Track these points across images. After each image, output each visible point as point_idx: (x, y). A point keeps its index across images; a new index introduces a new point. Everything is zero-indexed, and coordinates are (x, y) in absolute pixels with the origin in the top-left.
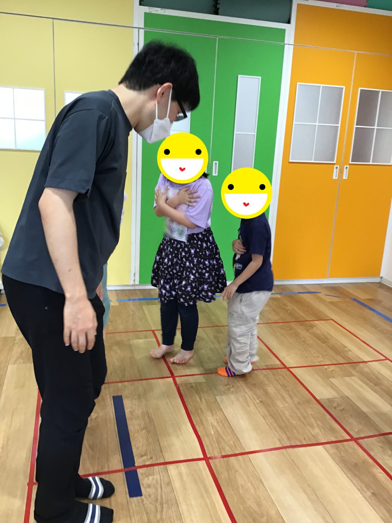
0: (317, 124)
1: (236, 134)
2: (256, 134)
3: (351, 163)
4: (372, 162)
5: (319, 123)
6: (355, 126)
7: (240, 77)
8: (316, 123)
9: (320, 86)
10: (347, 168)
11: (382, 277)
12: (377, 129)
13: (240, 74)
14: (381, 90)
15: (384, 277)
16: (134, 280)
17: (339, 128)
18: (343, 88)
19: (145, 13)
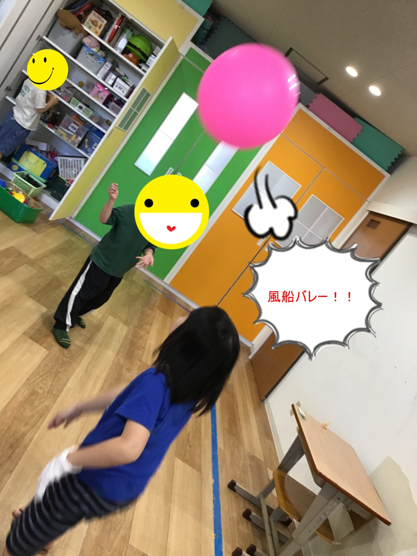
9: (284, 174)
11: (253, 345)
12: (310, 232)
14: (328, 207)
15: (254, 345)
18: (299, 186)
19: (191, 49)
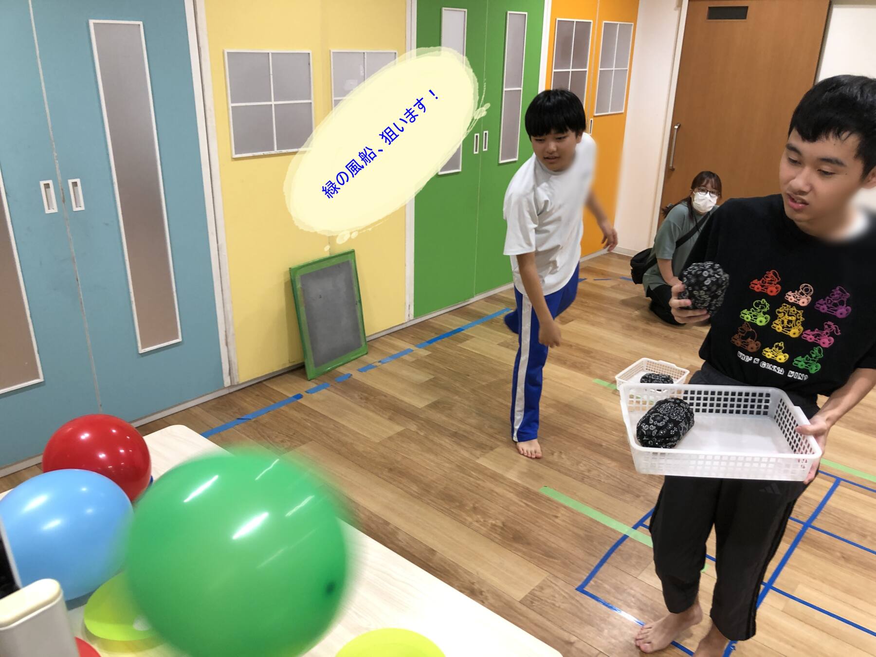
0: (571, 70)
1: (505, 91)
2: (522, 89)
3: (596, 115)
4: (611, 111)
5: (572, 69)
6: (600, 69)
7: (510, 14)
8: (569, 68)
9: (574, 22)
10: (591, 121)
12: (615, 70)
13: (509, 10)
14: (619, 23)
16: (409, 316)
17: (587, 73)
18: (590, 23)
